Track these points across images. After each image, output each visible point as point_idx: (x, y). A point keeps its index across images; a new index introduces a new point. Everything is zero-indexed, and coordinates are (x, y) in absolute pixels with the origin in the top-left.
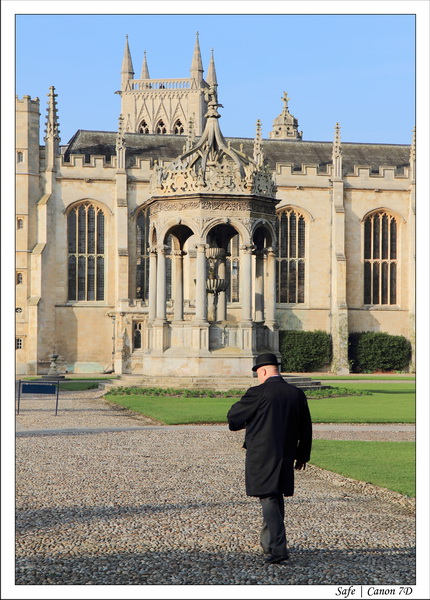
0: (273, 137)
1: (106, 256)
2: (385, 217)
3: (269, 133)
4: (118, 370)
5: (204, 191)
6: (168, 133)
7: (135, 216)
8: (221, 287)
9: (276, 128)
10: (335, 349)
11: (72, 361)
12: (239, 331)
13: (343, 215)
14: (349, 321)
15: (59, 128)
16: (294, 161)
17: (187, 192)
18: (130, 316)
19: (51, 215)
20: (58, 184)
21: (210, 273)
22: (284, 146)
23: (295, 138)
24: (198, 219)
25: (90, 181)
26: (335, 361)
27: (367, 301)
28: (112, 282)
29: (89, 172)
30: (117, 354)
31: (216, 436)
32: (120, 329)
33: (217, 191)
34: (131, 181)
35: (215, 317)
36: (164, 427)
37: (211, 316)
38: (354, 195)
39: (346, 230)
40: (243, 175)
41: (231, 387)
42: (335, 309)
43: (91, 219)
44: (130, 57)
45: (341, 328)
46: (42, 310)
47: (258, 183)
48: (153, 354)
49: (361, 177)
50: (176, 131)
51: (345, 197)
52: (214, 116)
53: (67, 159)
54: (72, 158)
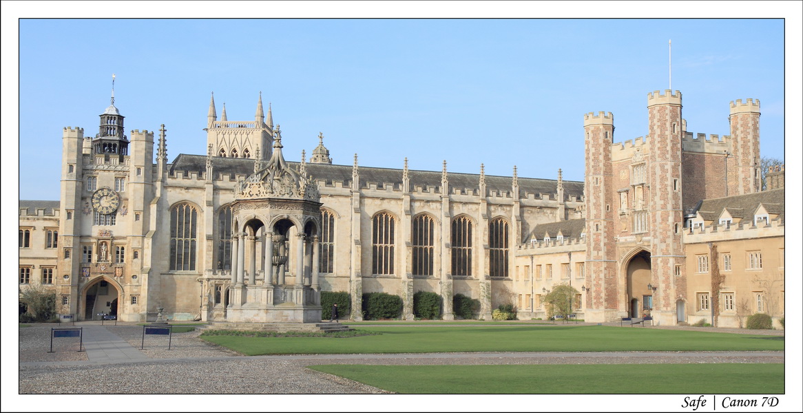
0: (313, 162)
1: (197, 240)
2: (386, 216)
3: (309, 158)
4: (204, 318)
5: (271, 196)
6: (239, 157)
7: (218, 212)
8: (281, 262)
9: (315, 156)
10: (353, 304)
11: (172, 312)
12: (294, 292)
13: (359, 215)
14: (362, 285)
15: (167, 152)
16: (327, 178)
17: (260, 197)
18: (213, 281)
19: (159, 212)
20: (165, 190)
21: (275, 252)
22: (321, 168)
23: (327, 163)
24: (267, 215)
25: (188, 188)
26: (353, 312)
27: (374, 272)
28: (201, 257)
29: (187, 182)
30: (203, 307)
31: (285, 363)
32: (205, 290)
33: (280, 197)
34: (216, 189)
35: (278, 283)
36: (247, 357)
37: (275, 281)
38: (367, 201)
39: (361, 224)
40: (298, 186)
41: (288, 330)
42: (353, 277)
43: (187, 215)
44: (214, 106)
45: (357, 289)
46: (152, 277)
47: (308, 192)
48: (234, 307)
49: (372, 190)
50: (245, 156)
51: (361, 202)
52: (278, 147)
53: (172, 173)
54: (175, 173)
